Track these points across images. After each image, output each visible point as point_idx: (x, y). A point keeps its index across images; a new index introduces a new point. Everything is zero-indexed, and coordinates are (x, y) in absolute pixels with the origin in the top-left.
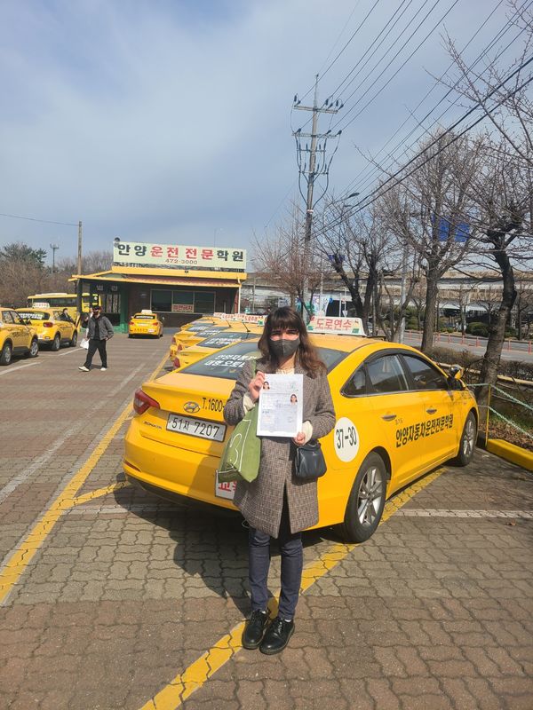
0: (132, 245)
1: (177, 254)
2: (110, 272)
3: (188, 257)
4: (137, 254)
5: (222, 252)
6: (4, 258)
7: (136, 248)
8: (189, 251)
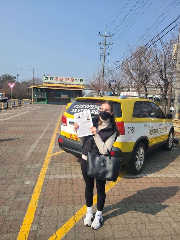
0: (49, 77)
1: (63, 79)
2: (42, 85)
3: (66, 81)
4: (50, 80)
5: (77, 79)
6: (1, 79)
7: (50, 78)
8: (67, 79)
